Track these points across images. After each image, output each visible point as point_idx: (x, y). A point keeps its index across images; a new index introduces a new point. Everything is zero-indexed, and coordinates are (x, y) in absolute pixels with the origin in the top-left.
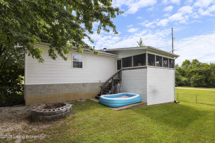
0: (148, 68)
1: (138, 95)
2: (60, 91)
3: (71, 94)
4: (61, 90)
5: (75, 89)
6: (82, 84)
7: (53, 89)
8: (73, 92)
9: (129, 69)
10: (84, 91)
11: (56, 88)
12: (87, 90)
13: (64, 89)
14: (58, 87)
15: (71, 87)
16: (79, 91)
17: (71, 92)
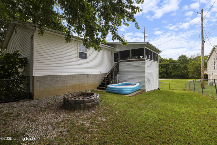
0: (146, 60)
1: (138, 84)
2: (67, 83)
3: (77, 85)
4: (69, 82)
5: (81, 80)
6: (87, 75)
7: (61, 80)
8: (78, 83)
9: (128, 61)
10: (88, 82)
11: (64, 79)
12: (91, 81)
13: (71, 80)
14: (65, 78)
15: (77, 78)
16: (84, 83)
17: (77, 83)
